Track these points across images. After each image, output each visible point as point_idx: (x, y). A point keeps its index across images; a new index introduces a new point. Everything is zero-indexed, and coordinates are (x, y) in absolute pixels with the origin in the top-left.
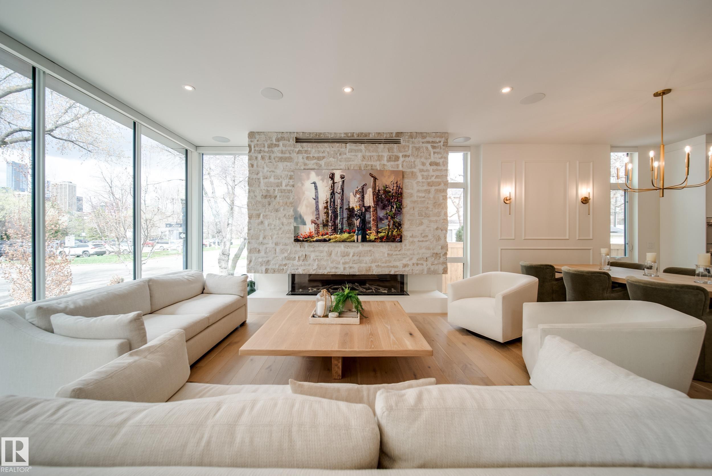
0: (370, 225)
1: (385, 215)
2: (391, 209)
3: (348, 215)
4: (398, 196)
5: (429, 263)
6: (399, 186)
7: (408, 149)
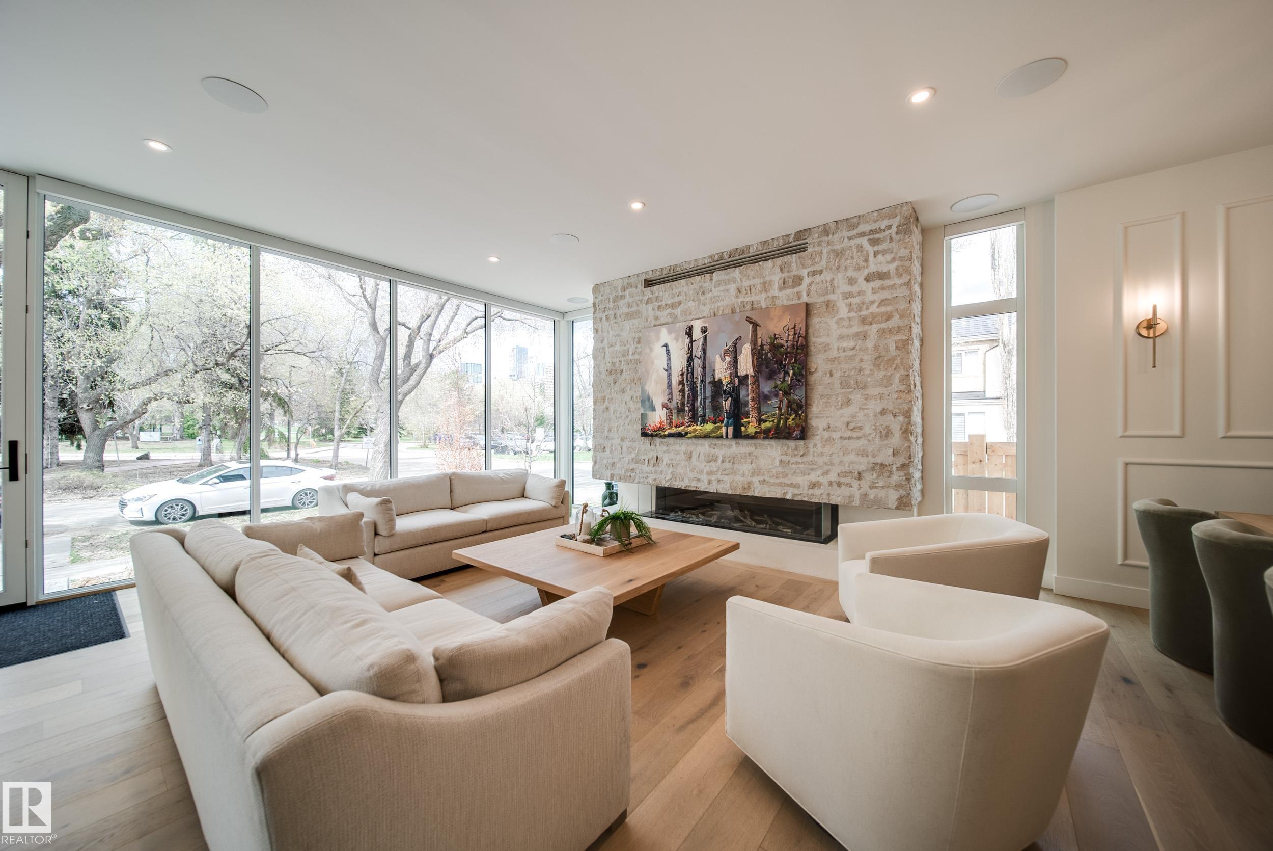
0: (747, 409)
1: (774, 390)
2: (784, 377)
3: (712, 392)
4: (796, 351)
5: (865, 484)
6: (798, 332)
7: (821, 258)
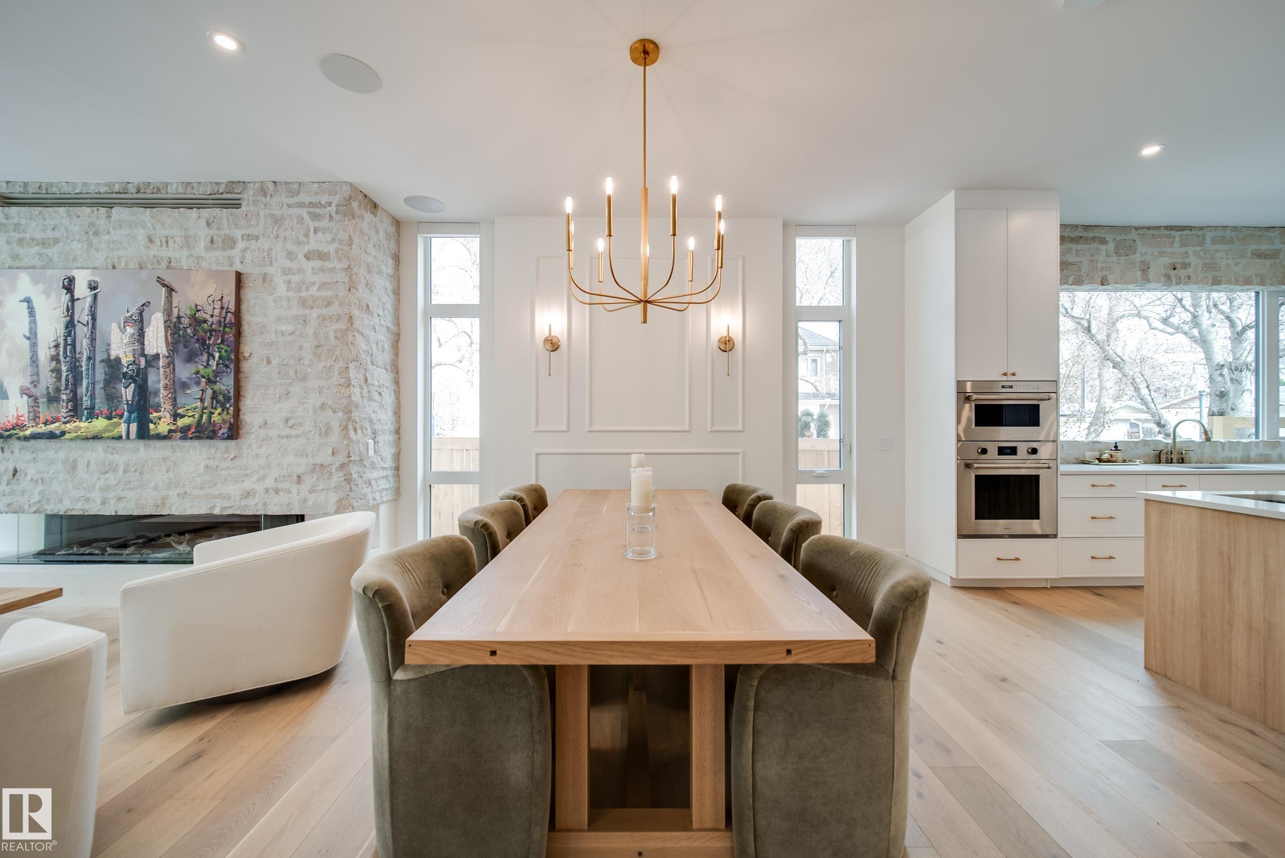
0: (157, 400)
1: (194, 376)
2: (208, 360)
3: (106, 374)
4: (224, 330)
5: (305, 488)
6: (226, 306)
7: (258, 221)
